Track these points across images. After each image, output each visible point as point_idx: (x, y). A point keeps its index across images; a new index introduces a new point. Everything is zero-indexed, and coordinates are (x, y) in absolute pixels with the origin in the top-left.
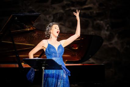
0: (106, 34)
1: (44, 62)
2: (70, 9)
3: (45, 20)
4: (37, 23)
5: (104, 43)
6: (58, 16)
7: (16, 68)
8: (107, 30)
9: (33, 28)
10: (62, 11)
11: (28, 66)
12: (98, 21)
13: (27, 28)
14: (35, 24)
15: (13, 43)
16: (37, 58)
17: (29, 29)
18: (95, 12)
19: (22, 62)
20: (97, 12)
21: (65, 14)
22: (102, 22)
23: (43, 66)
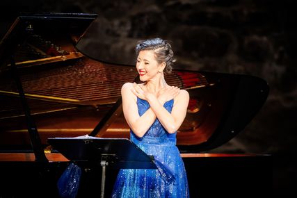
0: (275, 73)
1: (106, 149)
2: (179, 4)
3: (108, 31)
4: (87, 41)
5: (271, 98)
6: (146, 23)
7: (30, 163)
8: (279, 62)
9: (76, 54)
10: (155, 8)
11: (62, 158)
12: (255, 38)
13: (60, 54)
14: (83, 43)
15: (22, 93)
16: (87, 137)
17: (64, 58)
18: (245, 12)
19: (45, 147)
20: (253, 11)
21: (164, 17)
22: (265, 39)
23: (104, 160)
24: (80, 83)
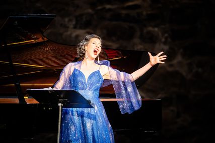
1: (62, 96)
2: (104, 8)
3: (61, 25)
4: (49, 31)
6: (84, 19)
7: (16, 105)
8: (165, 43)
9: (43, 39)
10: (90, 11)
11: (35, 102)
12: (150, 29)
13: (33, 39)
14: (47, 32)
15: (11, 63)
16: (50, 88)
17: (37, 41)
18: (145, 13)
19: (25, 95)
20: (149, 12)
21: (95, 16)
22: (156, 29)
23: (60, 102)
24: (45, 56)
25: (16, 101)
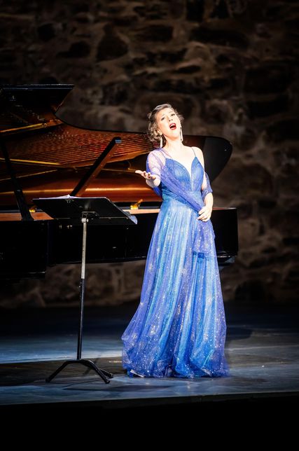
0: (235, 134)
1: (86, 207)
2: (145, 73)
3: (82, 100)
4: (63, 110)
5: (233, 156)
6: (116, 91)
7: (16, 222)
8: (239, 123)
9: (55, 122)
10: (124, 77)
11: (46, 217)
12: (216, 101)
13: (40, 122)
14: (61, 111)
15: (7, 159)
16: (68, 196)
17: (45, 125)
18: (207, 78)
19: (30, 207)
20: (214, 77)
21: (132, 86)
22: (225, 102)
23: (84, 217)
24: (59, 148)
25: (17, 216)
